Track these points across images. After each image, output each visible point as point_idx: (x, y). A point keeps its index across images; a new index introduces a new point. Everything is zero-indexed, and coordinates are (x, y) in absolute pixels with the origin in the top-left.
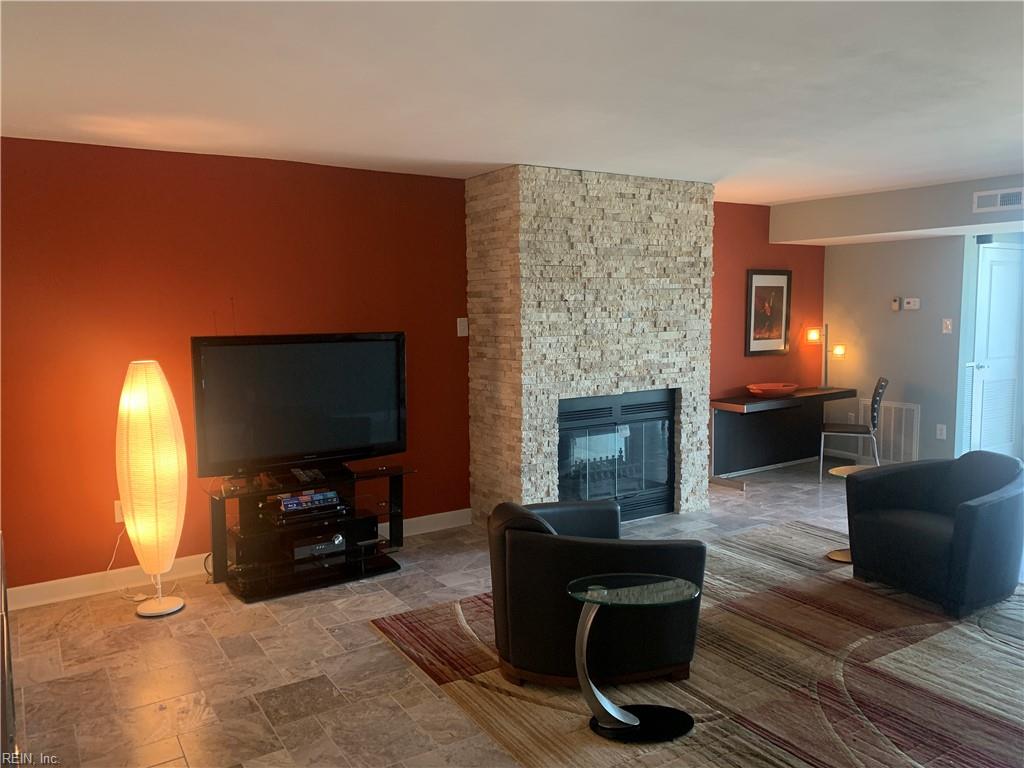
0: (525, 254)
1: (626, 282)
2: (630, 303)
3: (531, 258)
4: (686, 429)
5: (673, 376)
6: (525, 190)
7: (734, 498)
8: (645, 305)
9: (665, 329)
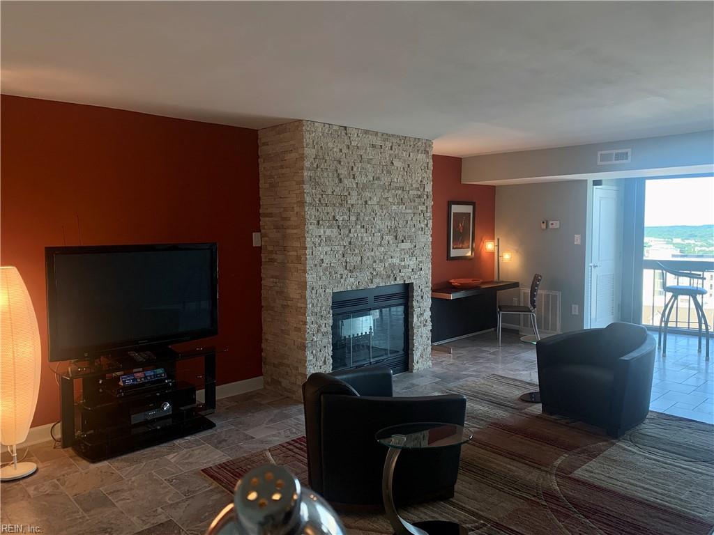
0: (308, 186)
1: (377, 208)
2: (379, 222)
3: (312, 188)
4: (417, 311)
5: (408, 274)
6: (308, 139)
7: (447, 359)
8: (389, 224)
9: (403, 241)
